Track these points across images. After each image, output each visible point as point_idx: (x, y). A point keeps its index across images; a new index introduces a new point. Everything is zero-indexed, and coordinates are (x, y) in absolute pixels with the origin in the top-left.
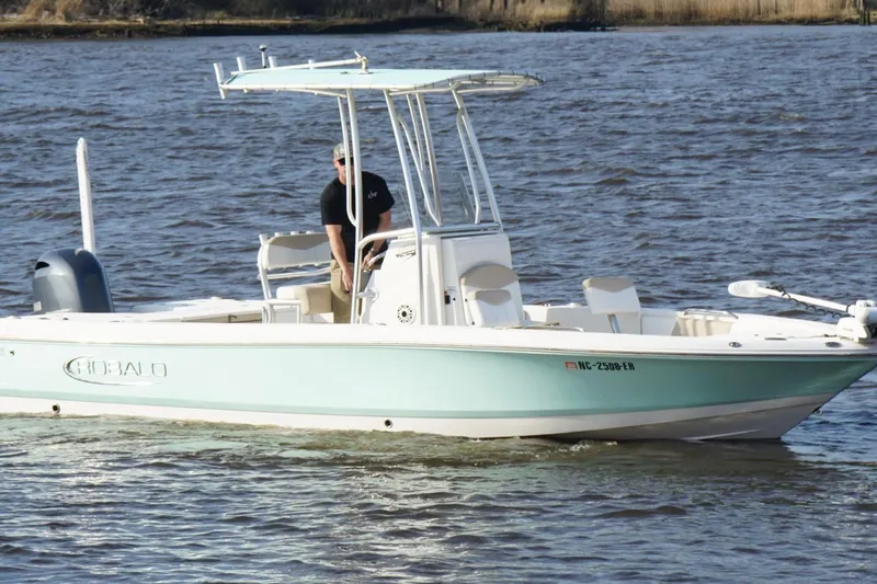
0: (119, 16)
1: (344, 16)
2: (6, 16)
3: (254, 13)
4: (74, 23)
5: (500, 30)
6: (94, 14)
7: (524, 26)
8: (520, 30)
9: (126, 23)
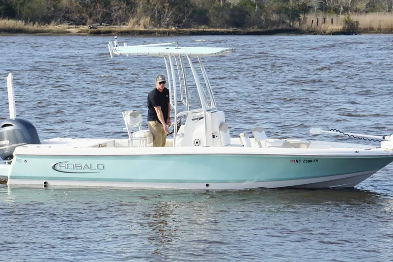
0: (165, 27)
1: (253, 28)
2: (122, 26)
3: (218, 27)
4: (147, 29)
5: (315, 34)
6: (155, 26)
7: (324, 33)
8: (323, 35)
9: (168, 30)
